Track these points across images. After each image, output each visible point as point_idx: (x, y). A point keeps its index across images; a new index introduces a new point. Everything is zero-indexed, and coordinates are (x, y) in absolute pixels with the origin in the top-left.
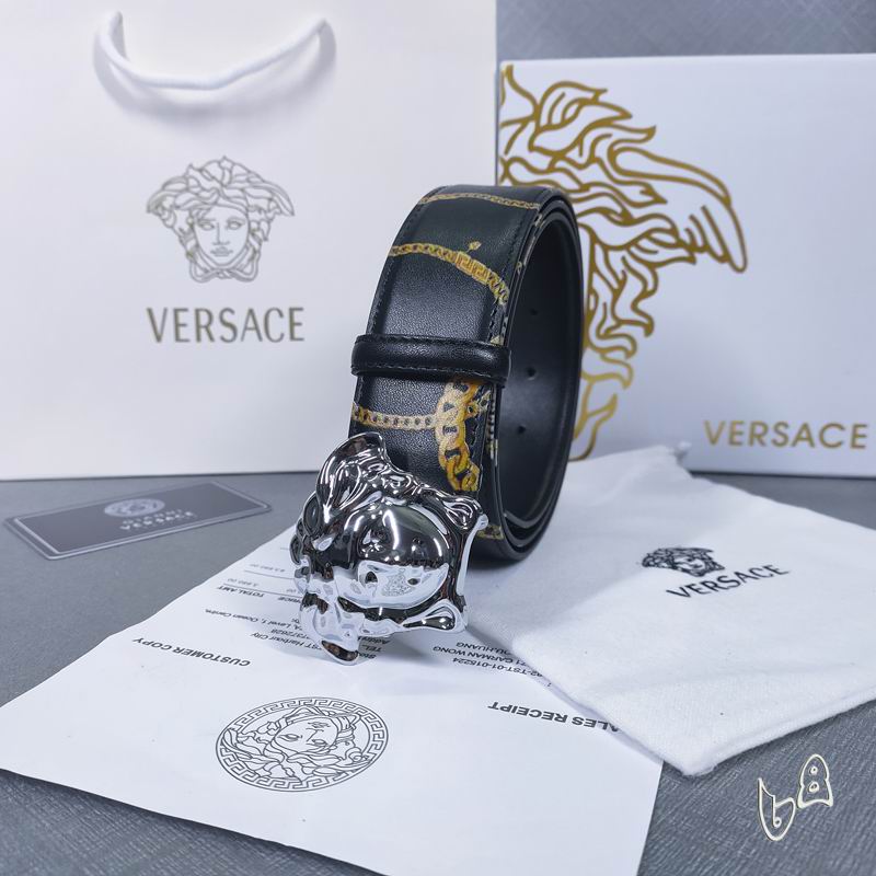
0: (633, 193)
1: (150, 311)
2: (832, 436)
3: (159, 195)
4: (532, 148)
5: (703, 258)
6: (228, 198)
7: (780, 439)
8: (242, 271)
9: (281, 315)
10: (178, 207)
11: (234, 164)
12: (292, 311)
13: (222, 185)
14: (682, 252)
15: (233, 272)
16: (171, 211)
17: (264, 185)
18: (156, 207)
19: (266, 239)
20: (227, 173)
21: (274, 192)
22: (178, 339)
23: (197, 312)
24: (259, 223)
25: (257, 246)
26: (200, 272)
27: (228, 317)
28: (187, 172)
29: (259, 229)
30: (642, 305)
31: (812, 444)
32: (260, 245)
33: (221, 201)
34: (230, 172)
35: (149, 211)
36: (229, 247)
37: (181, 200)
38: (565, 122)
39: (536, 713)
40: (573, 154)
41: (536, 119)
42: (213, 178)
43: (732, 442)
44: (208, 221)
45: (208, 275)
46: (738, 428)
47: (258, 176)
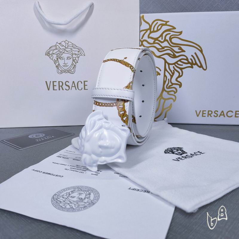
0: (176, 49)
1: (46, 82)
2: (230, 114)
3: (48, 51)
4: (149, 37)
5: (195, 67)
6: (67, 51)
7: (216, 115)
8: (71, 71)
9: (82, 83)
10: (54, 54)
11: (69, 42)
12: (84, 82)
13: (66, 48)
14: (189, 65)
15: (69, 71)
16: (52, 55)
17: (76, 47)
18: (48, 54)
19: (77, 62)
20: (67, 45)
21: (80, 49)
22: (54, 89)
23: (59, 82)
24: (75, 58)
25: (75, 64)
26: (60, 71)
27: (67, 83)
28: (56, 44)
29: (75, 60)
30: (178, 79)
31: (224, 117)
32: (76, 64)
33: (65, 52)
34: (68, 44)
35: (46, 55)
36: (67, 65)
37: (54, 52)
38: (158, 30)
39: (141, 191)
40: (160, 39)
41: (150, 30)
42: (63, 46)
43: (203, 116)
44: (62, 58)
45: (62, 72)
46: (204, 112)
47: (75, 45)
